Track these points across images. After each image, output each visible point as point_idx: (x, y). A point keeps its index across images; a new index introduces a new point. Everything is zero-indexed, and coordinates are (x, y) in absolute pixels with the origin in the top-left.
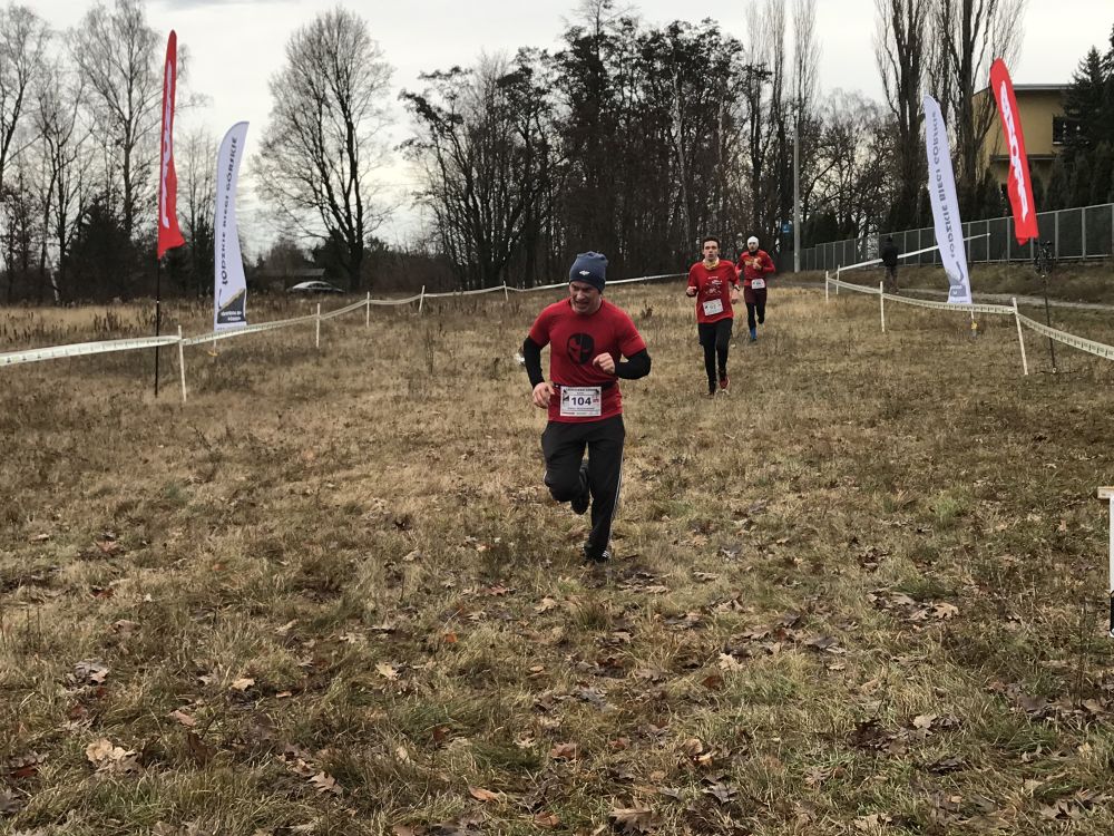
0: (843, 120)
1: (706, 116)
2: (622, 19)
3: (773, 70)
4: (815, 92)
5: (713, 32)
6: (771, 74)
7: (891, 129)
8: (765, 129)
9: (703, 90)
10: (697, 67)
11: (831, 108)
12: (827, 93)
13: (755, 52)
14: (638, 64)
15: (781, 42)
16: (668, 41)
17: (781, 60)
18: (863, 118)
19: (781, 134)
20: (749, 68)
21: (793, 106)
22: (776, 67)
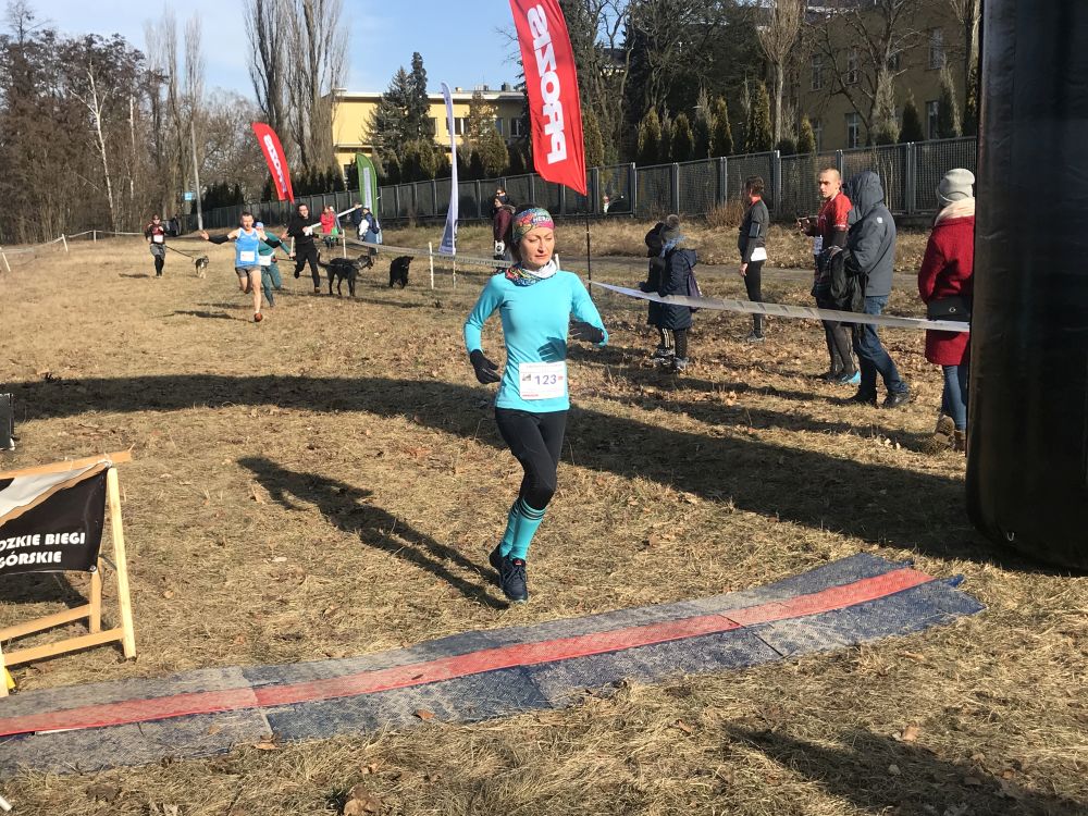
0: (223, 115)
1: (115, 107)
2: (44, 31)
3: (169, 74)
4: (203, 93)
5: (117, 44)
6: (167, 77)
7: (262, 121)
8: (164, 118)
9: (112, 87)
10: (107, 69)
11: (213, 102)
12: (210, 92)
13: (153, 59)
14: (58, 66)
15: (173, 52)
16: (84, 49)
17: (175, 66)
19: (177, 123)
20: (149, 72)
21: (186, 102)
22: (171, 73)
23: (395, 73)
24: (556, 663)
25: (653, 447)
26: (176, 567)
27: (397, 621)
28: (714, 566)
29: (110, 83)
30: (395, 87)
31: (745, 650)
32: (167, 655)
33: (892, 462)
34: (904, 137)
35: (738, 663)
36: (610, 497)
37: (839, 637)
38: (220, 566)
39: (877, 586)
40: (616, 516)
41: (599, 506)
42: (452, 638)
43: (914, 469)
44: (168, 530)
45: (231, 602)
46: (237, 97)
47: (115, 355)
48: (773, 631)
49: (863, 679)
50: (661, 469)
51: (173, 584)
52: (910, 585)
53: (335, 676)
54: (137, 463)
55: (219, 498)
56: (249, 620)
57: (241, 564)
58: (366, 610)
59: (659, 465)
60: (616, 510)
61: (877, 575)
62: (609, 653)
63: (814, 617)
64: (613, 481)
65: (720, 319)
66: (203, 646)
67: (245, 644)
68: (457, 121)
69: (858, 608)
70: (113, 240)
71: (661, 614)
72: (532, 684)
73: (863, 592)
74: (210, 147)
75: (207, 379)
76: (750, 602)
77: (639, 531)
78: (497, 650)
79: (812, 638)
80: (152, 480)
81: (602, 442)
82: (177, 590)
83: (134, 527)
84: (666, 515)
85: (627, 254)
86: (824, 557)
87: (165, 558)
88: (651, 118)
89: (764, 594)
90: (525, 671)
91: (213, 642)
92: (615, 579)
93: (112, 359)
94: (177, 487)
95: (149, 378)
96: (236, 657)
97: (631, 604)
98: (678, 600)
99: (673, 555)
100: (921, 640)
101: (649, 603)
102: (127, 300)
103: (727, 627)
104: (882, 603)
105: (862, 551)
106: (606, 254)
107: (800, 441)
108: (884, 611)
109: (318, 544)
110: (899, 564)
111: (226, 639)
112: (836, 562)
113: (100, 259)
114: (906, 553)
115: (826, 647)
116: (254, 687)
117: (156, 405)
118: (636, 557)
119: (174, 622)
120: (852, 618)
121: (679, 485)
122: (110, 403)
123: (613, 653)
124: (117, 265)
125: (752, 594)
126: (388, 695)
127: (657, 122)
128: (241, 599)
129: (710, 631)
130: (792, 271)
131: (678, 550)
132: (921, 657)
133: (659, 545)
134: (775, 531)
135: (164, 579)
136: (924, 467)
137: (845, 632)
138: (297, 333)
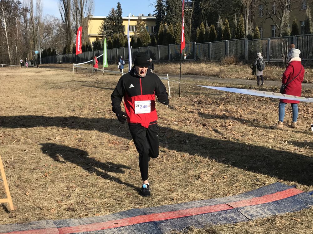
0: (49, 24)
1: (11, 21)
3: (30, 9)
4: (42, 16)
6: (30, 10)
7: (63, 26)
8: (28, 25)
10: (9, 7)
11: (46, 19)
12: (45, 16)
13: (24, 4)
15: (32, 2)
17: (32, 7)
18: (55, 23)
19: (33, 27)
20: (23, 8)
21: (36, 19)
22: (31, 9)
23: (111, 10)
24: (167, 220)
25: (202, 143)
26: (30, 184)
27: (109, 205)
28: (224, 186)
29: (9, 12)
30: (111, 15)
31: (235, 217)
32: (27, 215)
33: (288, 150)
34: (293, 34)
35: (233, 222)
36: (186, 161)
37: (269, 212)
38: (46, 184)
39: (283, 194)
40: (189, 168)
41: (182, 164)
42: (129, 210)
43: (296, 152)
44: (28, 170)
45: (50, 197)
46: (54, 18)
47: (10, 108)
48: (245, 210)
49: (278, 228)
50: (205, 151)
51: (29, 190)
52: (295, 194)
53: (87, 224)
54: (17, 146)
55: (46, 159)
56: (56, 203)
57: (53, 183)
58: (99, 201)
59: (204, 149)
60: (188, 165)
61: (283, 190)
62: (185, 217)
63: (260, 205)
64: (187, 155)
65: (226, 97)
66: (40, 212)
67: (54, 212)
68: (132, 26)
69: (276, 202)
70: (10, 68)
71: (205, 203)
72: (158, 228)
73: (278, 196)
74: (45, 35)
75: (42, 117)
76: (237, 199)
77: (197, 173)
78: (145, 215)
79: (259, 213)
80: (22, 153)
81: (184, 141)
82: (30, 192)
83: (15, 169)
84: (206, 168)
85: (192, 74)
86: (264, 183)
87: (26, 181)
88: (202, 26)
89: (242, 196)
90: (155, 223)
91: (43, 211)
92: (188, 191)
93: (9, 109)
94: (31, 155)
95: (22, 116)
96: (51, 216)
97: (194, 199)
98: (211, 198)
99: (209, 182)
100: (299, 214)
101: (200, 199)
102: (14, 89)
103: (229, 208)
104: (285, 200)
105: (277, 181)
106: (185, 74)
107: (255, 141)
108: (286, 203)
109: (81, 176)
110: (291, 186)
111: (48, 210)
112: (269, 185)
113: (5, 74)
114: (293, 183)
115: (264, 216)
116: (58, 228)
117: (24, 126)
118: (196, 183)
119: (29, 204)
120: (274, 206)
121: (211, 157)
122: (8, 125)
123: (187, 217)
124: (11, 76)
125: (238, 197)
126: (105, 231)
127: (204, 28)
128: (53, 195)
129: (223, 210)
130: (252, 81)
131: (211, 180)
132: (299, 220)
133: (204, 178)
134: (246, 174)
135: (26, 188)
136: (300, 152)
137: (271, 211)
138: (74, 101)
